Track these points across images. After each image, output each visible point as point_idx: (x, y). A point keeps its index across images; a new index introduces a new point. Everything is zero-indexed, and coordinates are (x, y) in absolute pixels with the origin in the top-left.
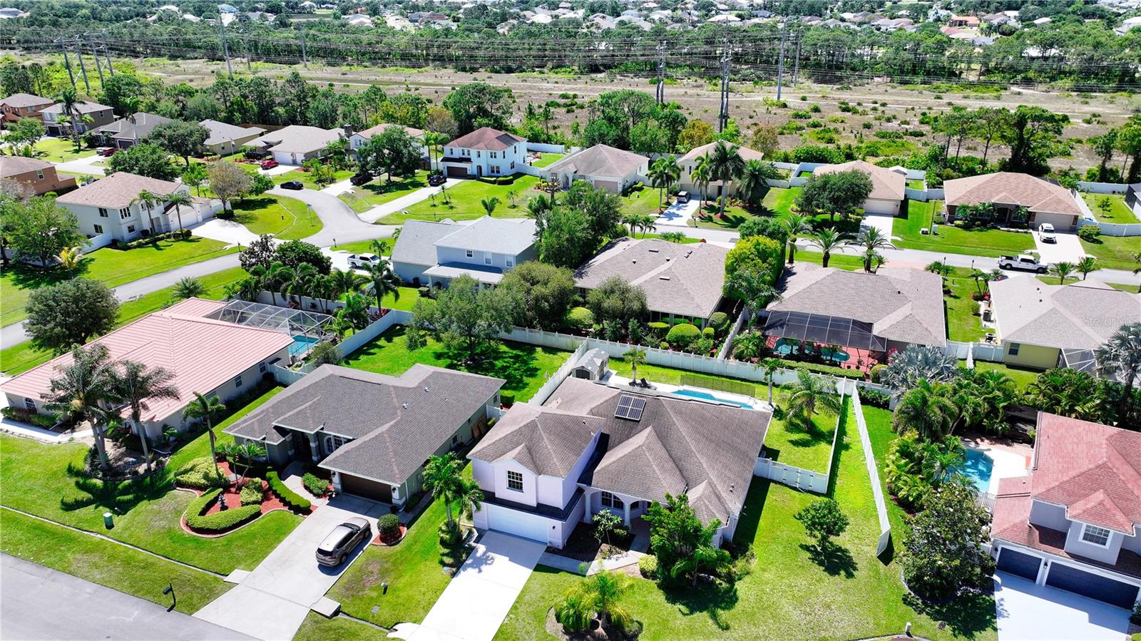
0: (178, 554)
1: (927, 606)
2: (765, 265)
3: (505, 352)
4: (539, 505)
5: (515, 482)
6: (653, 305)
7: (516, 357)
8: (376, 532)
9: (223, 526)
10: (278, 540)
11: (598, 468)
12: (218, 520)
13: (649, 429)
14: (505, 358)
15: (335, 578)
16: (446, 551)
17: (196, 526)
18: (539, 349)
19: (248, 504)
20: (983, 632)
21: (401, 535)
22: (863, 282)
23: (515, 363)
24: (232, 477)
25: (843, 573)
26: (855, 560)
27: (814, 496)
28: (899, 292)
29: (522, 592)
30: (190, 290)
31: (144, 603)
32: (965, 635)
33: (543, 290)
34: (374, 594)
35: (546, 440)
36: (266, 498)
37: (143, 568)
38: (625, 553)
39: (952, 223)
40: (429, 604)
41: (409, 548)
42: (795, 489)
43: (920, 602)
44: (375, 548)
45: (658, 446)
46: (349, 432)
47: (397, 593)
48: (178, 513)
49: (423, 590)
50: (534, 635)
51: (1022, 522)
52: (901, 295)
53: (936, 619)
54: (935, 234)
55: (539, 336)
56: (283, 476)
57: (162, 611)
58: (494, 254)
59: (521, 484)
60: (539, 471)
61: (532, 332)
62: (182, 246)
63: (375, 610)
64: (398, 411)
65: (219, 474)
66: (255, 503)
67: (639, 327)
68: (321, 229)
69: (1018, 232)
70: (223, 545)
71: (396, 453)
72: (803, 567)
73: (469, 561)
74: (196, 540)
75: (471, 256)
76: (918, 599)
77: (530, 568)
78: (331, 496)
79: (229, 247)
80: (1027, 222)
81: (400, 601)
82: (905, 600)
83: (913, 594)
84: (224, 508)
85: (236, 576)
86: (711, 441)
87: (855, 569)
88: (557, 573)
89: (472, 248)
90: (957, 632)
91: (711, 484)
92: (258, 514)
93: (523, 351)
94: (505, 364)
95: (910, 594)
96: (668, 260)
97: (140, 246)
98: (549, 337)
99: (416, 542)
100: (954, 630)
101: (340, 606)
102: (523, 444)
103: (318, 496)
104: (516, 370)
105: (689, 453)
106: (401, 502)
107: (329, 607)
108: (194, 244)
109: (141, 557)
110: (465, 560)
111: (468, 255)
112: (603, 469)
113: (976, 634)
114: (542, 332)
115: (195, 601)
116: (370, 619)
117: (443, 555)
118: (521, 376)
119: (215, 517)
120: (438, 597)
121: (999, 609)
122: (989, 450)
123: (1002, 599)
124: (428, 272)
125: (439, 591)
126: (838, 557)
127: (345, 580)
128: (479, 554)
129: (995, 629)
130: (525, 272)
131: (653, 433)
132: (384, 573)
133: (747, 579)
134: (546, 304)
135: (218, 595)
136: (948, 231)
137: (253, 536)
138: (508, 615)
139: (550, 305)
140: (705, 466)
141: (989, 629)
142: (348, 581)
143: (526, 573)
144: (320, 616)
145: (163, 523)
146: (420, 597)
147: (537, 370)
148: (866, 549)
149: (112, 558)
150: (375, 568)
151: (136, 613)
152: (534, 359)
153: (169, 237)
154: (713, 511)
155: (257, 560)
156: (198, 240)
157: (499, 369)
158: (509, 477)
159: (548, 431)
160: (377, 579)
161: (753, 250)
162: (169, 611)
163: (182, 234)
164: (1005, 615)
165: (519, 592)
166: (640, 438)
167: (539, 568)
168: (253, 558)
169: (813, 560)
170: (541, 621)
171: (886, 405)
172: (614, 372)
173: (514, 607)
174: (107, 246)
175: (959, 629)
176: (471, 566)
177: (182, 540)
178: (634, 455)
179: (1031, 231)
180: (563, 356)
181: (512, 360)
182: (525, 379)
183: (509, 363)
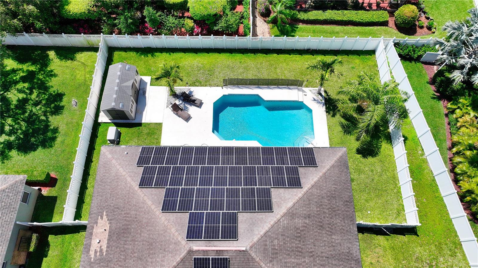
3: (14, 71)
7: (30, 78)
14: (16, 83)
18: (52, 54)
23: (31, 91)
94: (21, 96)
104: (36, 104)
147: (60, 96)
152: (51, 75)
157: (17, 107)
180: (83, 60)
181: (26, 85)
182: (51, 119)
183: (24, 92)
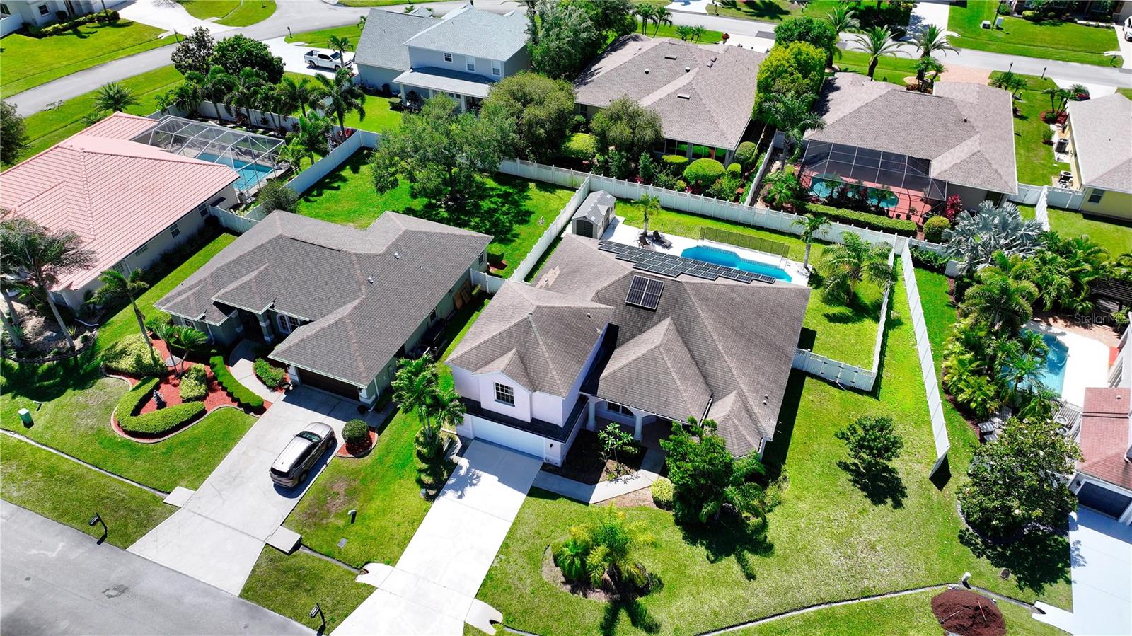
0: (109, 464)
1: (988, 547)
2: (806, 81)
3: (492, 189)
4: (533, 420)
5: (504, 395)
6: (669, 133)
7: (506, 196)
8: (341, 442)
9: (160, 429)
10: (227, 448)
11: (605, 373)
12: (154, 422)
13: (668, 321)
14: (491, 196)
15: (294, 501)
16: (424, 466)
17: (129, 428)
18: (532, 185)
19: (189, 400)
20: (1054, 585)
21: (371, 444)
22: (923, 106)
23: (503, 205)
24: (170, 361)
25: (889, 501)
26: (904, 483)
27: (857, 395)
28: (966, 121)
29: (514, 524)
30: (116, 101)
31: (69, 532)
32: (1032, 587)
33: (537, 112)
34: (341, 523)
35: (542, 345)
36: (211, 389)
37: (69, 483)
38: (635, 473)
39: (1020, 13)
40: (405, 539)
41: (381, 461)
42: (834, 384)
43: (979, 541)
44: (341, 461)
45: (678, 346)
46: (304, 312)
47: (367, 522)
48: (108, 408)
49: (398, 519)
50: (528, 581)
51: (1118, 455)
52: (968, 124)
53: (998, 565)
54: (999, 28)
55: (532, 169)
56: (230, 361)
57: (92, 544)
58: (477, 59)
59: (512, 398)
60: (534, 386)
61: (524, 163)
62: (108, 35)
63: (343, 543)
64: (363, 287)
65: (153, 358)
66: (198, 398)
67: (652, 162)
68: (273, 11)
69: (1098, 26)
70: (162, 453)
71: (360, 343)
72: (843, 494)
73: (451, 481)
74: (130, 446)
75: (450, 60)
76: (977, 537)
77: (524, 493)
78: (288, 389)
79: (164, 35)
80: (1110, 13)
81: (371, 533)
82: (963, 539)
83: (971, 530)
84: (162, 405)
85: (178, 496)
86: (742, 336)
87: (904, 496)
88: (555, 499)
89: (451, 50)
90: (1022, 583)
91: (741, 395)
92: (203, 412)
93: (513, 187)
94: (492, 206)
95: (968, 530)
96: (688, 71)
97: (57, 32)
98: (544, 171)
99: (389, 452)
100: (1019, 580)
101: (301, 539)
102: (514, 350)
103: (273, 389)
104: (505, 214)
105: (716, 355)
106: (369, 402)
107: (286, 539)
108: (123, 31)
109: (66, 467)
110: (446, 480)
111: (447, 59)
112: (610, 374)
113: (1046, 586)
114: (536, 164)
115: (130, 529)
116: (336, 555)
117: (420, 471)
118: (510, 222)
119: (151, 417)
120: (415, 530)
121: (1074, 554)
122: (1063, 334)
123: (1078, 542)
124: (399, 79)
125: (416, 521)
126: (885, 480)
127: (306, 504)
128: (462, 472)
129: (1069, 582)
130: (515, 88)
131: (673, 327)
132: (352, 494)
133: (777, 510)
134: (542, 131)
135: (156, 523)
136: (1014, 23)
137: (195, 442)
138: (497, 556)
139: (546, 132)
140: (734, 372)
141: (1061, 581)
142: (310, 505)
143: (520, 497)
144: (277, 552)
145: (91, 421)
146: (394, 530)
147: (529, 213)
148: (917, 467)
149: (31, 467)
150: (341, 487)
151: (61, 545)
152: (527, 198)
153: (91, 21)
154: (744, 432)
155: (202, 475)
156: (129, 24)
157: (486, 212)
158: (497, 389)
159: (546, 333)
160: (343, 503)
161: (792, 61)
162: (99, 543)
163: (107, 16)
164: (1082, 563)
165: (509, 526)
166: (658, 335)
167: (534, 492)
168: (197, 474)
169: (855, 482)
170: (536, 564)
171: (941, 270)
172: (621, 219)
173: (505, 545)
174: (18, 32)
175: (1025, 579)
176: (454, 487)
177: (113, 443)
178: (649, 359)
179: (1114, 25)
180: (560, 195)
181: (500, 200)
182: (515, 227)
183: (497, 204)
